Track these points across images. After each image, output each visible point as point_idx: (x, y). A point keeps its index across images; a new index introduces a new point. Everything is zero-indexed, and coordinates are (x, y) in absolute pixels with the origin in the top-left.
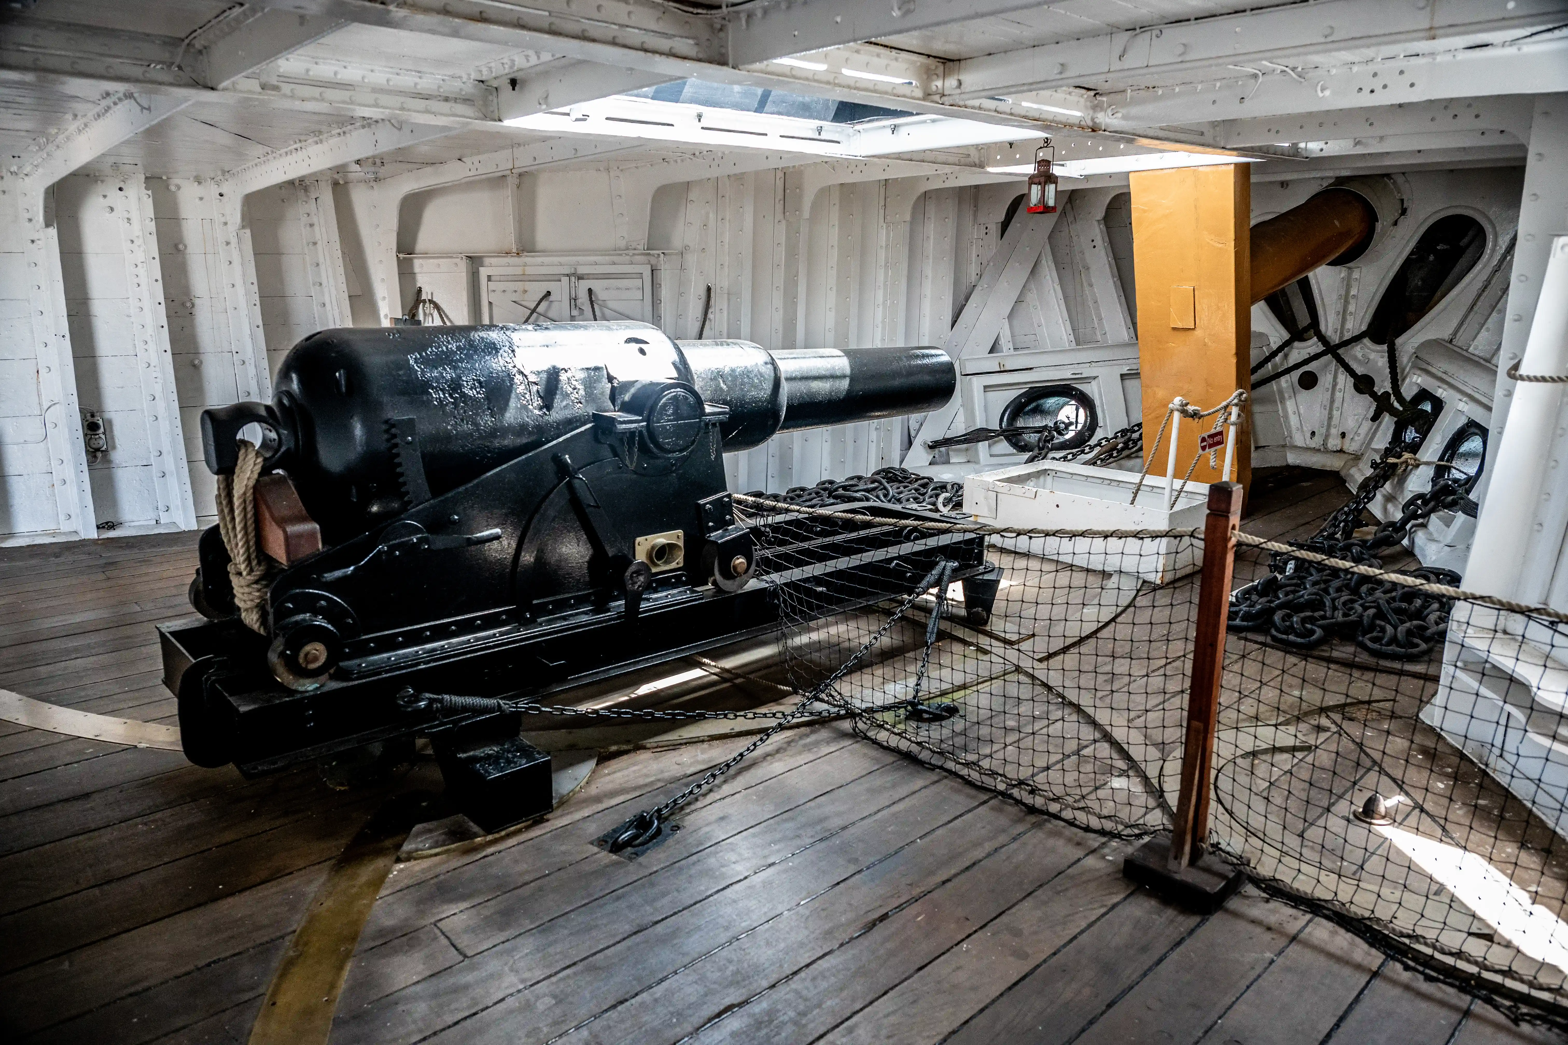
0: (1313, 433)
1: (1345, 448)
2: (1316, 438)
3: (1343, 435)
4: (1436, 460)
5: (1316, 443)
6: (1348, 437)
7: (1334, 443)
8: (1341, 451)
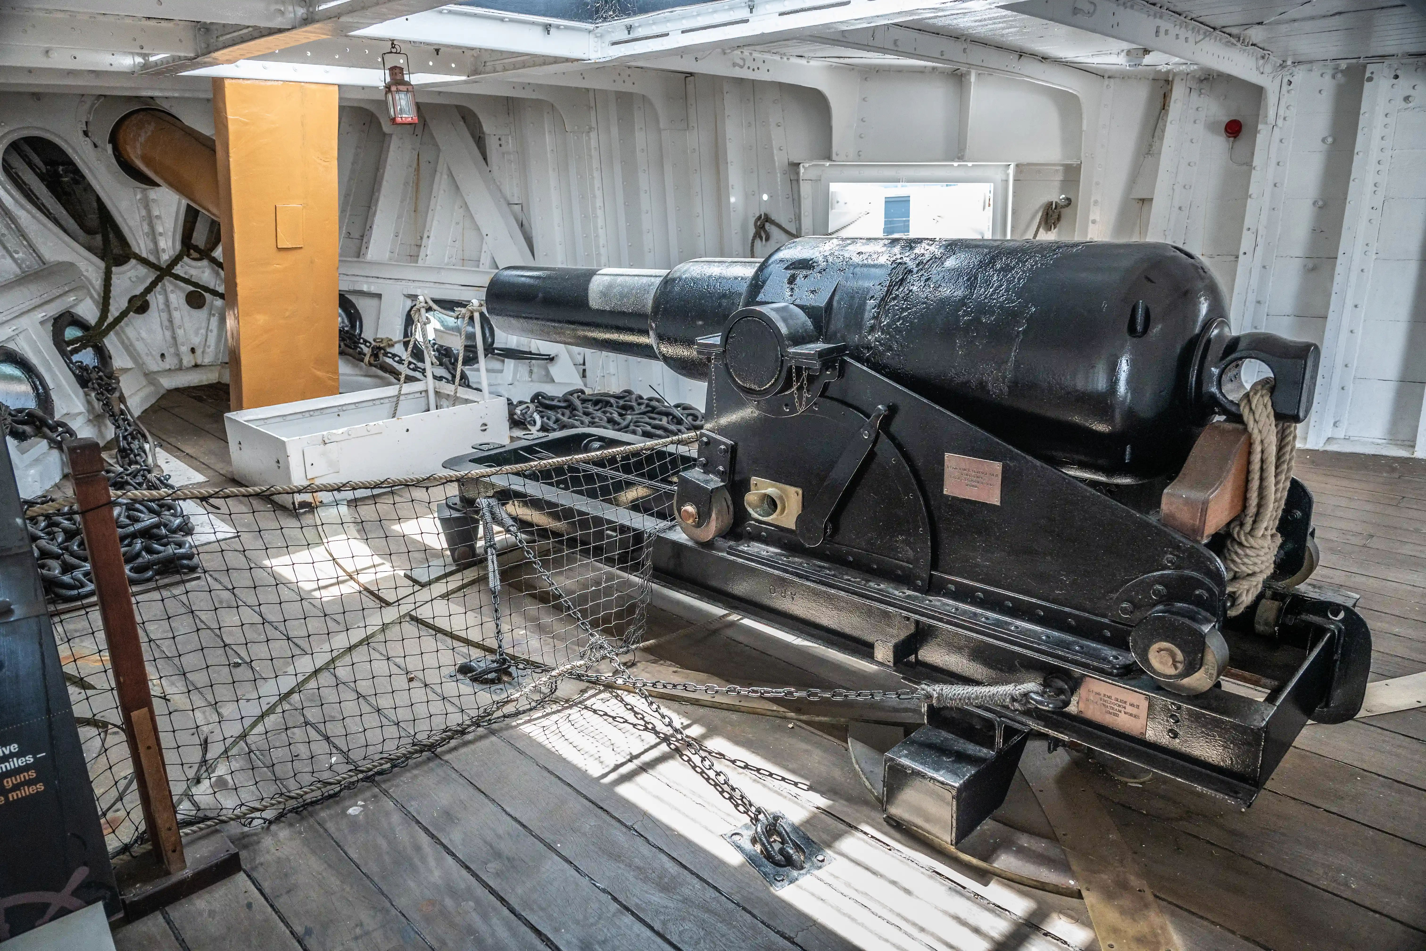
0: (163, 355)
1: (199, 362)
2: (168, 359)
3: (193, 350)
4: (402, 338)
5: (170, 362)
6: (199, 352)
7: (188, 360)
8: (196, 366)
